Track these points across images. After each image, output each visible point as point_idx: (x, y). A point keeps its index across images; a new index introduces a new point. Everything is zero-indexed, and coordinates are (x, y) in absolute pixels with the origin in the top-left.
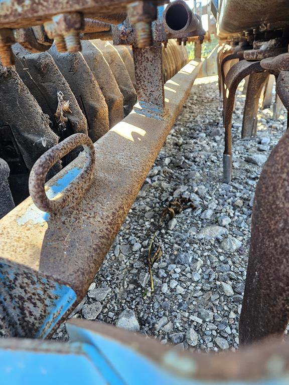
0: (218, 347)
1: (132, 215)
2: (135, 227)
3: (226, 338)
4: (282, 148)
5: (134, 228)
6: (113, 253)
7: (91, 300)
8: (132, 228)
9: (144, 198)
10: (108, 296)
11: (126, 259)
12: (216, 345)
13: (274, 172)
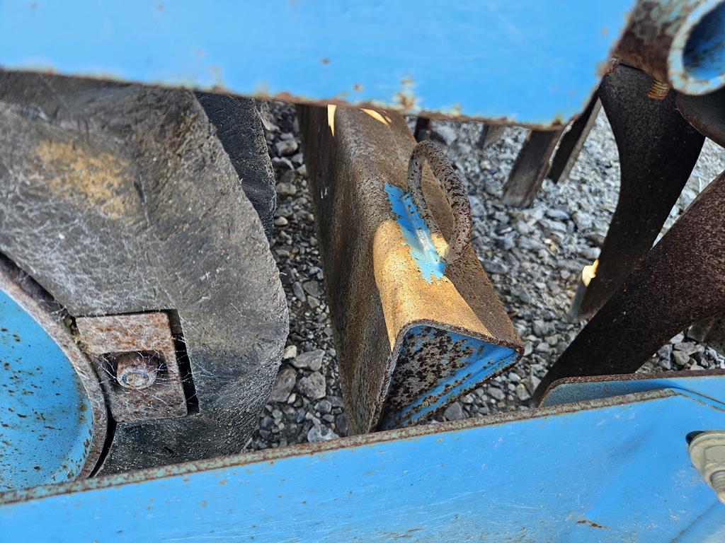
0: (494, 398)
1: (291, 230)
2: (308, 250)
3: (499, 387)
4: (709, 201)
5: (306, 253)
6: (295, 296)
7: (301, 371)
8: (303, 252)
9: (295, 197)
10: (325, 361)
11: (321, 304)
12: (490, 396)
13: (696, 222)
